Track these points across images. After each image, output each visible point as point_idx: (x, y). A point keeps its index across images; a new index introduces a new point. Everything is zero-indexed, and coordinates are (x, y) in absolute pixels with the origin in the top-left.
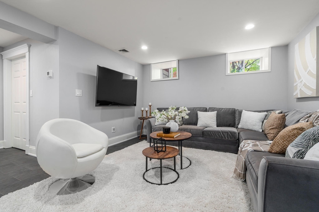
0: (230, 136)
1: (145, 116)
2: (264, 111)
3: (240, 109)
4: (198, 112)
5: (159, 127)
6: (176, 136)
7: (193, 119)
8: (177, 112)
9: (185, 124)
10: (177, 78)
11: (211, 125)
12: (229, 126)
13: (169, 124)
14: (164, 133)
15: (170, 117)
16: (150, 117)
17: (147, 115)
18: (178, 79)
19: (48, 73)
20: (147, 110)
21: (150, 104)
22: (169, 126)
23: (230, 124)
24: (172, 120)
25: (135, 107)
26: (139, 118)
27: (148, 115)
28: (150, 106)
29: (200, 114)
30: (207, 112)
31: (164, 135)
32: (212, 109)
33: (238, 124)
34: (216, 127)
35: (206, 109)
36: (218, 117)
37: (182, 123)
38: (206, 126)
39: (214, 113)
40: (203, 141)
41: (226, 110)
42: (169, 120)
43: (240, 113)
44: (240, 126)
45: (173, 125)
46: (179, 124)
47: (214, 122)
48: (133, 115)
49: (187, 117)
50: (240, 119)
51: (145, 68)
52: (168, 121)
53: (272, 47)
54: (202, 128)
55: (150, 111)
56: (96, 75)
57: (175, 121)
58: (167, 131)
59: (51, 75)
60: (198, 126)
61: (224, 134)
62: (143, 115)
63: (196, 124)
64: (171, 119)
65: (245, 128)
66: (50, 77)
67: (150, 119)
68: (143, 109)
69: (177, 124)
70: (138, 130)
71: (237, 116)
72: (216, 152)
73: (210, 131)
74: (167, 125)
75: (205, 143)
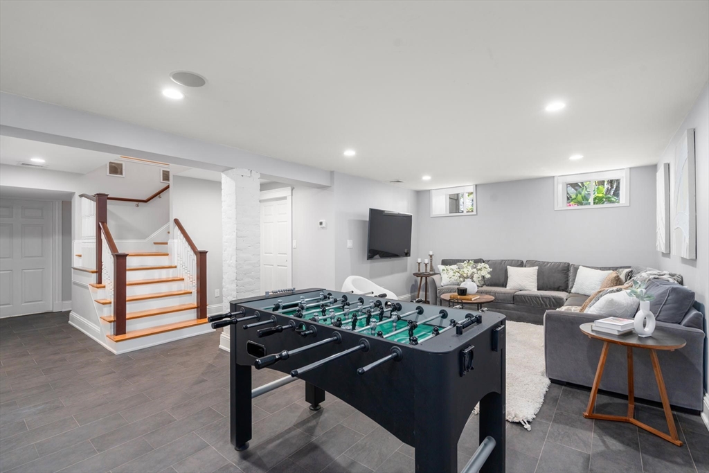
0: (553, 303)
1: (423, 270)
2: (609, 269)
3: (576, 264)
4: (508, 267)
5: (448, 289)
6: (475, 298)
7: (499, 277)
8: (475, 270)
9: (488, 285)
10: (474, 213)
11: (527, 287)
12: (558, 289)
13: (465, 284)
14: (459, 295)
15: (465, 275)
16: (431, 273)
17: (426, 269)
18: (477, 214)
19: (321, 223)
20: (426, 262)
21: (431, 253)
22: (465, 287)
23: (560, 287)
24: (469, 279)
25: (408, 258)
26: (414, 274)
27: (428, 271)
28: (431, 256)
29: (512, 271)
30: (522, 267)
31: (459, 297)
32: (531, 263)
33: (572, 287)
34: (536, 290)
35: (522, 262)
36: (540, 275)
37: (483, 283)
38: (520, 288)
39: (533, 271)
40: (514, 309)
41: (554, 265)
42: (465, 278)
43: (576, 269)
44: (573, 290)
45: (471, 286)
46: (479, 284)
47: (533, 284)
48: (405, 270)
49: (488, 276)
50: (574, 279)
51: (421, 196)
52: (464, 281)
53: (630, 168)
54: (512, 291)
55: (431, 264)
56: (368, 220)
57: (473, 281)
58: (463, 292)
59: (324, 225)
60: (507, 288)
61: (545, 300)
62: (419, 270)
63: (504, 285)
64: (467, 277)
65: (580, 292)
66: (323, 228)
67: (434, 277)
68: (419, 261)
69: (475, 285)
70: (411, 292)
71: (571, 274)
72: (533, 325)
73: (524, 296)
74: (463, 286)
75: (516, 312)
